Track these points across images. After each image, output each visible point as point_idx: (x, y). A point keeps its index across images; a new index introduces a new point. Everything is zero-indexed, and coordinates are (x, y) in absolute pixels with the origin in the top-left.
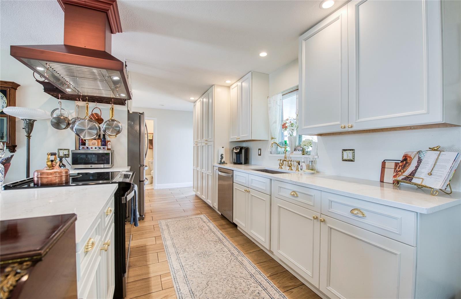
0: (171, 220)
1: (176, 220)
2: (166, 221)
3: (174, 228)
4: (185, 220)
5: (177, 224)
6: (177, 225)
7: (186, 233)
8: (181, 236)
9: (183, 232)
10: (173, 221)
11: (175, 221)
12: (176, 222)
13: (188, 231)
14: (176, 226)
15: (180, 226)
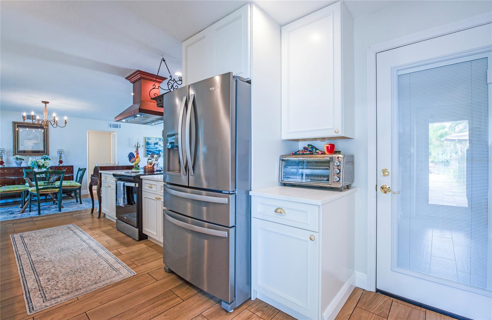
0: (112, 280)
1: (104, 283)
2: (121, 276)
3: (102, 267)
4: (84, 287)
5: (99, 275)
6: (97, 274)
7: (81, 265)
8: (89, 260)
9: (85, 265)
10: (108, 279)
11: (104, 281)
12: (102, 278)
13: (77, 268)
14: (99, 272)
15: (91, 272)
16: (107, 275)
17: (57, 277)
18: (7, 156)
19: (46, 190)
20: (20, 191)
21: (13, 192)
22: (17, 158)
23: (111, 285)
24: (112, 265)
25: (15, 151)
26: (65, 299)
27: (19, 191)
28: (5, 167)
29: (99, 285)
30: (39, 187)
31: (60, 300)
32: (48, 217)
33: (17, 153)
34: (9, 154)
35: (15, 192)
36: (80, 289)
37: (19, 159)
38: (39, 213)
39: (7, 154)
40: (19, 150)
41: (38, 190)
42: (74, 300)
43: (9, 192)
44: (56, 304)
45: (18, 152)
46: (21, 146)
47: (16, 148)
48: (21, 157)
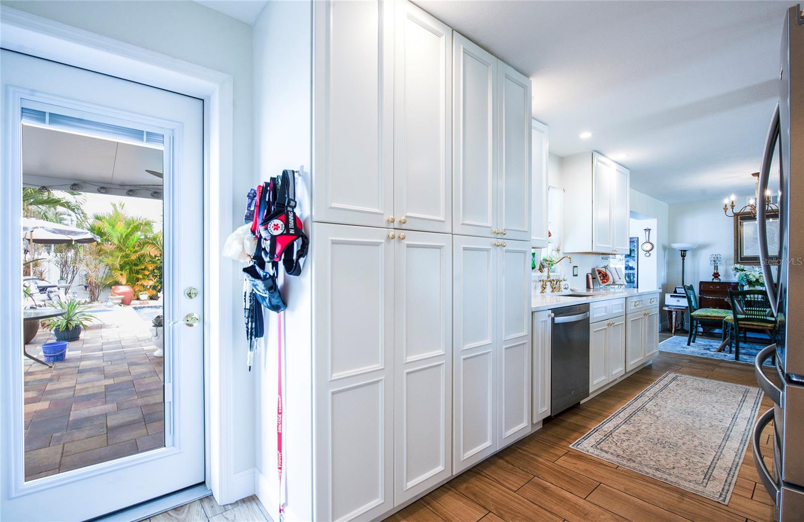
1: (666, 477)
2: (700, 489)
3: (697, 461)
6: (678, 462)
9: (684, 444)
10: (677, 477)
11: (670, 475)
12: (674, 471)
14: (684, 462)
15: (675, 456)
16: (686, 472)
17: (637, 436)
18: (726, 265)
19: (750, 323)
20: (720, 318)
21: (710, 318)
22: (736, 269)
23: (668, 486)
24: (714, 467)
25: (738, 259)
26: (608, 458)
27: (717, 318)
28: (721, 281)
29: (655, 474)
30: (739, 316)
31: (602, 455)
32: (746, 367)
33: (739, 261)
34: (728, 262)
35: (712, 318)
36: (634, 462)
37: (739, 270)
38: (737, 358)
39: (726, 262)
40: (742, 256)
41: (736, 319)
42: (613, 466)
43: (704, 318)
44: (595, 456)
45: (742, 259)
46: (745, 249)
47: (738, 253)
48: (742, 266)
